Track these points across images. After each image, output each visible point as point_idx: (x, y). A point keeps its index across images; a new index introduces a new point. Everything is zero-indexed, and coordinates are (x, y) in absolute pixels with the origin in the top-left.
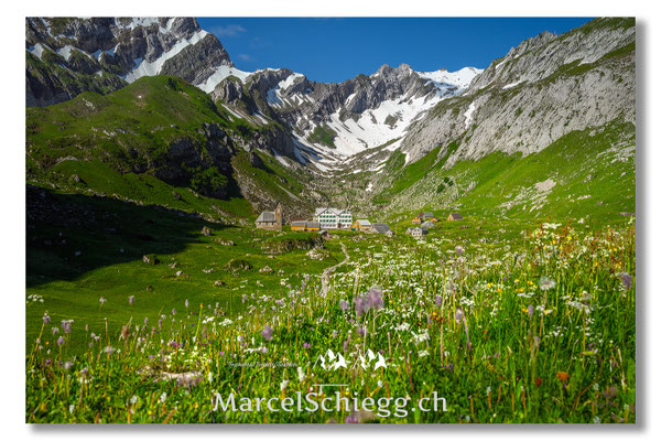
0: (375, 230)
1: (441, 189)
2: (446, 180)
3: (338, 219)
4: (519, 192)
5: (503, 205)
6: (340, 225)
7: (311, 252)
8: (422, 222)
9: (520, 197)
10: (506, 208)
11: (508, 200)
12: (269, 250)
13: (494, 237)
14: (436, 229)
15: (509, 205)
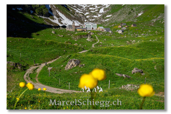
0: (105, 31)
1: (130, 13)
2: (132, 10)
3: (92, 26)
4: (159, 15)
5: (153, 20)
6: (93, 28)
7: (88, 39)
8: (122, 27)
9: (159, 17)
10: (153, 21)
11: (155, 18)
12: (74, 38)
13: (147, 33)
14: (127, 30)
15: (155, 20)
